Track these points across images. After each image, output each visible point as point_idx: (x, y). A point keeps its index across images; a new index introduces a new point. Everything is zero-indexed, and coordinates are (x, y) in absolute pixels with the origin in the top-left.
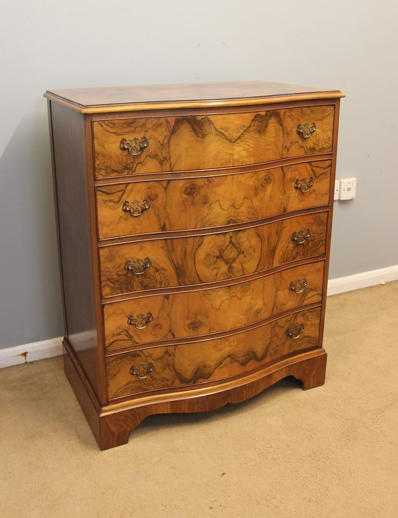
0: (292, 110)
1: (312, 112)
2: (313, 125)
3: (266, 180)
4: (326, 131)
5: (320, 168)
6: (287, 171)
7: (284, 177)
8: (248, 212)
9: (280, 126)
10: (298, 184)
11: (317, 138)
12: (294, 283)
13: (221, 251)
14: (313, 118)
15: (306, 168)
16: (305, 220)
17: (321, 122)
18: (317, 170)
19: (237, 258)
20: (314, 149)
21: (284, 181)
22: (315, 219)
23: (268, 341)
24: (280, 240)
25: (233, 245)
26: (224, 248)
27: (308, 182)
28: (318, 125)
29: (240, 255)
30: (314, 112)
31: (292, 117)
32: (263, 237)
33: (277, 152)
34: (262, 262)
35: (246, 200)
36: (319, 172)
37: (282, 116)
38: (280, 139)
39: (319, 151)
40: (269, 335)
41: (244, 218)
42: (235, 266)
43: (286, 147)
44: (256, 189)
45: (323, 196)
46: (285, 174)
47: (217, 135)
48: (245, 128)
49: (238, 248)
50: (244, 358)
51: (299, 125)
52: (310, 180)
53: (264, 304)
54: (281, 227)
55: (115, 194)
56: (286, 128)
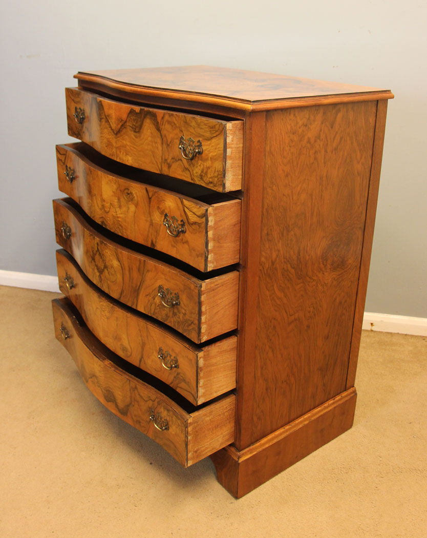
0: (172, 115)
1: (198, 124)
2: (199, 144)
3: (129, 194)
4: (216, 160)
5: (194, 213)
6: (153, 195)
7: (150, 202)
8: (114, 222)
9: (157, 131)
10: (167, 221)
11: (205, 164)
12: (164, 352)
13: (93, 253)
14: (199, 134)
15: (177, 205)
16: (173, 279)
17: (209, 142)
18: (189, 214)
19: (103, 270)
20: (201, 178)
21: (150, 207)
22: (184, 285)
23: (128, 400)
24: (144, 282)
25: (99, 253)
26: (95, 252)
27: (179, 225)
28: (206, 147)
29: (106, 270)
30: (201, 126)
31: (173, 124)
32: (124, 264)
33: (155, 162)
34: (125, 293)
35: (111, 207)
36: (193, 218)
37: (159, 119)
38: (157, 148)
39: (207, 184)
40: (129, 394)
41: (112, 226)
42: (102, 277)
43: (166, 160)
44: (119, 199)
45: (198, 256)
46: (150, 198)
47: (106, 122)
48: (123, 122)
49: (103, 261)
50: (105, 392)
51: (182, 138)
52: (182, 223)
53: (130, 346)
54: (144, 268)
55: (63, 156)
56: (165, 136)
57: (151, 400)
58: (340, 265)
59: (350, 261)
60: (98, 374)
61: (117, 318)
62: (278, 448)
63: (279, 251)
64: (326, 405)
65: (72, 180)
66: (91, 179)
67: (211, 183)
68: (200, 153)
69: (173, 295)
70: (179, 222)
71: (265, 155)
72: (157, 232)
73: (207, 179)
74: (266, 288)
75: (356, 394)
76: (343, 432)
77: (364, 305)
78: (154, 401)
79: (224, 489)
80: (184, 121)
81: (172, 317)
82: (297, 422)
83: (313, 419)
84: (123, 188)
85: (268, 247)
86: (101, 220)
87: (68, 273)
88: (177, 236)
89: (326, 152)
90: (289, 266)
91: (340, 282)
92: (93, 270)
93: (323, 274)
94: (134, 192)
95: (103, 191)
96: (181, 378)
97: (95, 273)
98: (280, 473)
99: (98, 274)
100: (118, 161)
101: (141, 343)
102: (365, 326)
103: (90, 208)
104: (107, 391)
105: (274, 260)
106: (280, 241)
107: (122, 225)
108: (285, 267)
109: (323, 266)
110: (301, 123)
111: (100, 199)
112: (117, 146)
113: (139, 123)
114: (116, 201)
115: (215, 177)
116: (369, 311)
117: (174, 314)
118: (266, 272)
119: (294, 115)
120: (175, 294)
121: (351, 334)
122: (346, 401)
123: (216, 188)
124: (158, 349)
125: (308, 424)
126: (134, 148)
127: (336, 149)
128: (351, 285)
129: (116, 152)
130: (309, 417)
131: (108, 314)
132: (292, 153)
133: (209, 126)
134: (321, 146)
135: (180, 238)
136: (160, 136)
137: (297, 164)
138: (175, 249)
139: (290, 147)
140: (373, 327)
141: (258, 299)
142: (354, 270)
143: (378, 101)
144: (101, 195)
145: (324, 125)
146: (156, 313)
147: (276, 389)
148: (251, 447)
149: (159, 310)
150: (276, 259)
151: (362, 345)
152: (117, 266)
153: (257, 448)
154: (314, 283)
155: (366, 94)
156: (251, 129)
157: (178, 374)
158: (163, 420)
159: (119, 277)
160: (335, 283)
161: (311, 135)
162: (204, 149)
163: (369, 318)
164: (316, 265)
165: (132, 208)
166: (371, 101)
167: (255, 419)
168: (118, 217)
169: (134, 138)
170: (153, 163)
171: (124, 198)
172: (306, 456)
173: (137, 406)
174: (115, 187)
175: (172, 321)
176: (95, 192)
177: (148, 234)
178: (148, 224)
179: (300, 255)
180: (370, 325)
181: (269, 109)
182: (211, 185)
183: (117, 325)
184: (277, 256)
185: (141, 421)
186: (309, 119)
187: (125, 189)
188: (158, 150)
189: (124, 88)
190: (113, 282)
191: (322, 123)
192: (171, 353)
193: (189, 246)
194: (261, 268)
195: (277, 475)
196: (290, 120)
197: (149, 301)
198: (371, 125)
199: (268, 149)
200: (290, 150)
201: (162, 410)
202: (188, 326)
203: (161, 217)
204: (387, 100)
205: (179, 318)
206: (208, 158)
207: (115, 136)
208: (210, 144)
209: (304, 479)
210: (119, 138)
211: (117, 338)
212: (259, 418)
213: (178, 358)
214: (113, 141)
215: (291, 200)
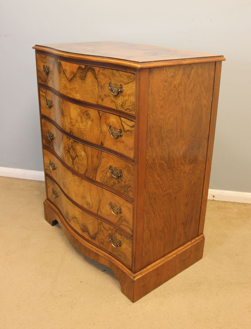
0: (105, 70)
1: (121, 75)
2: (121, 86)
3: (87, 115)
4: (131, 96)
5: (128, 125)
6: (102, 115)
7: (101, 119)
8: (78, 131)
9: (95, 79)
10: (111, 130)
11: (125, 98)
12: (113, 205)
13: (69, 148)
14: (121, 80)
15: (117, 120)
16: (119, 162)
17: (127, 85)
18: (125, 125)
19: (75, 158)
20: (122, 107)
21: (100, 122)
22: (125, 165)
23: (96, 230)
24: (100, 164)
25: (73, 148)
26: (70, 147)
27: (118, 132)
28: (125, 88)
29: (77, 158)
30: (122, 76)
31: (105, 75)
32: (88, 154)
33: (94, 98)
34: (88, 171)
35: (76, 122)
36: (127, 128)
37: (96, 72)
38: (95, 89)
39: (126, 110)
40: (97, 227)
41: (76, 134)
42: (74, 162)
43: (100, 96)
44: (81, 118)
45: (130, 150)
46: (100, 117)
47: (63, 74)
48: (74, 74)
49: (75, 152)
50: (82, 227)
51: (110, 83)
52: (120, 131)
53: (92, 202)
54: (101, 155)
55: (44, 93)
56: (100, 82)
57: (111, 230)
58: (194, 161)
59: (200, 158)
60: (77, 216)
61: (84, 185)
62: (157, 271)
63: (157, 152)
64: (186, 245)
65: (50, 107)
66: (64, 106)
67: (128, 109)
68: (121, 92)
69: (118, 171)
70: (119, 130)
71: (148, 95)
72: (104, 136)
73: (125, 107)
74: (150, 175)
75: (204, 238)
76: (197, 261)
77: (209, 185)
78: (113, 230)
79: (125, 297)
80: (112, 73)
81: (117, 184)
82: (169, 255)
83: (178, 253)
84: (84, 112)
85: (150, 150)
86: (70, 130)
87: (51, 161)
88: (117, 138)
89: (185, 93)
90: (163, 161)
91: (194, 171)
92: (68, 158)
93: (184, 166)
94: (90, 114)
95: (71, 113)
96: (123, 219)
97: (70, 160)
98: (159, 286)
99: (71, 160)
100: (71, 97)
101: (99, 200)
102: (210, 197)
103: (62, 124)
104: (83, 226)
105: (154, 158)
106: (158, 146)
107: (83, 133)
108: (161, 162)
109: (184, 162)
110: (170, 75)
111: (69, 118)
112: (70, 88)
113: (84, 74)
114: (80, 119)
115: (131, 106)
116: (212, 188)
117: (119, 182)
118: (149, 165)
119: (166, 71)
120: (120, 170)
121: (201, 203)
122: (198, 242)
123: (131, 112)
124: (109, 203)
125: (175, 257)
126: (81, 89)
127: (191, 91)
128: (200, 173)
129: (70, 92)
130: (176, 253)
131: (78, 184)
132: (165, 94)
133: (127, 76)
134: (182, 89)
135: (119, 139)
136: (97, 82)
137: (168, 100)
138: (116, 146)
139: (164, 90)
140: (214, 198)
141: (145, 181)
142: (202, 164)
143: (216, 62)
144: (70, 116)
145: (184, 76)
146: (108, 182)
147: (156, 236)
148: (141, 271)
149: (109, 180)
150: (155, 157)
151: (207, 209)
152: (84, 155)
153: (145, 272)
154: (179, 172)
155: (208, 58)
156: (140, 79)
157: (121, 217)
158: (118, 241)
159: (85, 162)
160: (191, 171)
161: (176, 82)
162: (124, 89)
163: (212, 192)
164: (180, 161)
165: (90, 123)
166: (212, 62)
167: (144, 254)
168: (80, 128)
169: (81, 83)
170: (92, 98)
171: (84, 117)
172: (174, 276)
173: (101, 233)
174: (79, 110)
175: (117, 186)
176: (66, 113)
177: (99, 137)
178: (99, 132)
179: (170, 155)
180: (213, 197)
181: (151, 67)
182: (128, 111)
183: (84, 190)
184: (156, 155)
185: (104, 242)
186: (175, 73)
187: (85, 112)
188: (95, 90)
189: (63, 55)
190: (81, 165)
191: (183, 76)
192: (117, 205)
193: (124, 144)
194: (146, 163)
195: (157, 287)
196: (163, 73)
197: (103, 175)
198: (212, 76)
199: (150, 91)
200: (163, 92)
201: (118, 235)
202: (127, 189)
203: (108, 127)
204: (221, 61)
205: (122, 184)
206: (126, 95)
207: (69, 82)
208: (128, 86)
209: (173, 290)
210: (71, 84)
211: (84, 197)
212: (146, 254)
213: (122, 208)
214: (68, 86)
215: (164, 122)
